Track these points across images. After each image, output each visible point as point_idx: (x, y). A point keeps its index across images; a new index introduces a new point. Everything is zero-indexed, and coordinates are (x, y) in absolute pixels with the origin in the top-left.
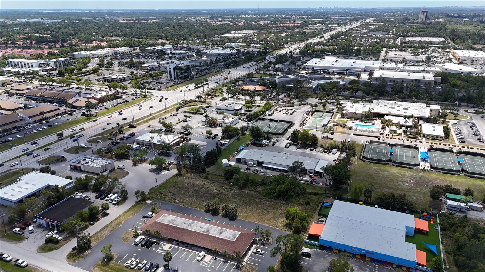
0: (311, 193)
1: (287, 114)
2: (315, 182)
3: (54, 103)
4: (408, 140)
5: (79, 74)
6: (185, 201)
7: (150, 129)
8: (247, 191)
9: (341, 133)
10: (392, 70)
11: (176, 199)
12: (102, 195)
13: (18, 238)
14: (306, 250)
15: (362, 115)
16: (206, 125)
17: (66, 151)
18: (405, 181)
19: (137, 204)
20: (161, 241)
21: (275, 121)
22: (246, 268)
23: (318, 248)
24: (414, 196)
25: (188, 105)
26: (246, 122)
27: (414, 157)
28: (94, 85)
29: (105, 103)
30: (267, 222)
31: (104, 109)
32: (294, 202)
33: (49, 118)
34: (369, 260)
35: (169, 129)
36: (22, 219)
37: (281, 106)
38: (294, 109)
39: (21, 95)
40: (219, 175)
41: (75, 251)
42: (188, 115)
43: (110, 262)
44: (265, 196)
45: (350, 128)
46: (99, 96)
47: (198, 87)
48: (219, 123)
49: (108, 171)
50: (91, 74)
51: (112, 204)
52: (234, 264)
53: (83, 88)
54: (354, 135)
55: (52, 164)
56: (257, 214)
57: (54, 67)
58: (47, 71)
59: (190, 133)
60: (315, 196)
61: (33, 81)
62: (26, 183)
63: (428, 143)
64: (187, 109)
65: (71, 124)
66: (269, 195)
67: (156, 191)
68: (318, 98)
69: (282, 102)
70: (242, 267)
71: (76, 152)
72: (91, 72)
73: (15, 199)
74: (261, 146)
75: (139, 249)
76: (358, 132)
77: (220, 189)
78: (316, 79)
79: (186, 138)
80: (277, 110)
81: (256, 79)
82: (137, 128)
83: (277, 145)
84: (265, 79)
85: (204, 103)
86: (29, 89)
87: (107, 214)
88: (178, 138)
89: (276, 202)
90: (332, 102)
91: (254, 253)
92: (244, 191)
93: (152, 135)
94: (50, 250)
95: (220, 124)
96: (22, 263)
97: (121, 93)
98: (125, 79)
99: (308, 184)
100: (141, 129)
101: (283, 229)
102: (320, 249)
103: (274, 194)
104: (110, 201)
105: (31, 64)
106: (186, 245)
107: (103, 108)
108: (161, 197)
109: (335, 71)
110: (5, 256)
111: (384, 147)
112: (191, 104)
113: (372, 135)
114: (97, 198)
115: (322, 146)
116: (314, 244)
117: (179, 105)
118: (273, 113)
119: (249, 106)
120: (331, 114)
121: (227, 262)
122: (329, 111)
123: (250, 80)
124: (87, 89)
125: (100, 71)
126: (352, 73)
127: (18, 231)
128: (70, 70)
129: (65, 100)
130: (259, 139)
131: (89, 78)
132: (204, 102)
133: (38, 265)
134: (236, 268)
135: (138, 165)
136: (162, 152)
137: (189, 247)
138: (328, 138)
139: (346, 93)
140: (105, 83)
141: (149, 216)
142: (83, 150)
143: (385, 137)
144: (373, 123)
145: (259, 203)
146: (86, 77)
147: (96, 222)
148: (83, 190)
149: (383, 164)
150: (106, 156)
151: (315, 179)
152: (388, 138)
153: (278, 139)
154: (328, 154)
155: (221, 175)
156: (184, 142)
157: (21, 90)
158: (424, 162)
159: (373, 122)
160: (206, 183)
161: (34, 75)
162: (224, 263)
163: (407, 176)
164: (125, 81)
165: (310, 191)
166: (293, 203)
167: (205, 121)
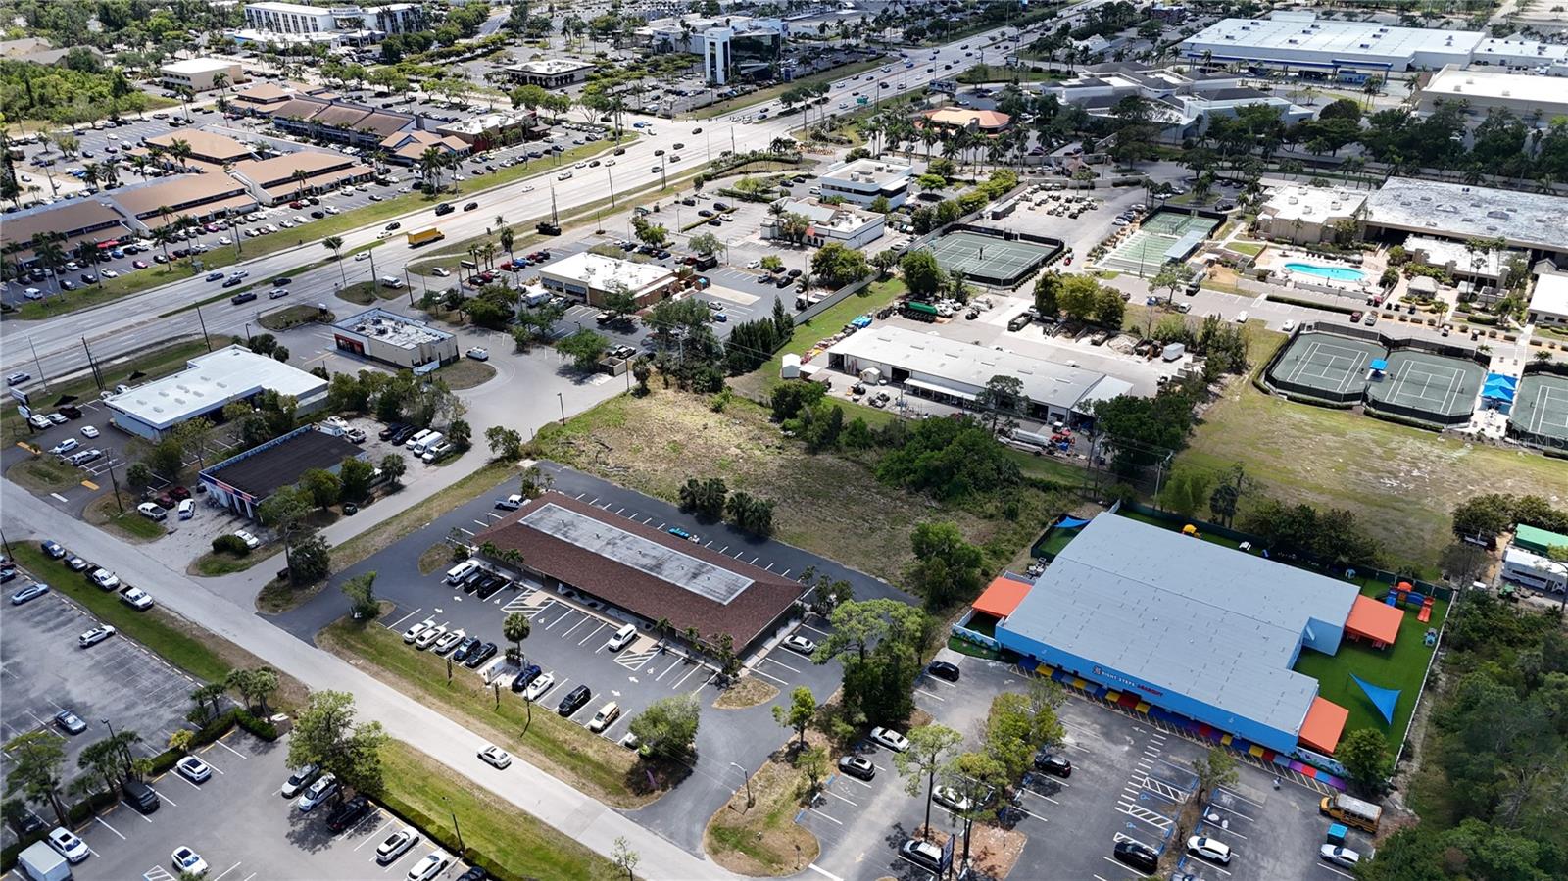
0: (1033, 484)
1: (1059, 214)
2: (1064, 448)
3: (349, 145)
4: (1464, 330)
5: (441, 55)
6: (631, 471)
7: (598, 241)
8: (830, 459)
9: (1225, 289)
10: (1518, 68)
11: (607, 465)
12: (400, 429)
13: (148, 529)
14: (948, 656)
15: (1325, 229)
16: (774, 238)
17: (340, 294)
18: (1389, 473)
19: (491, 468)
20: (525, 582)
21: (1009, 237)
22: (745, 687)
23: (993, 654)
24: (1401, 524)
25: (741, 169)
26: (909, 237)
27: (1462, 392)
28: (473, 94)
29: (493, 153)
30: (859, 558)
31: (484, 170)
32: (966, 506)
33: (321, 191)
34: (1146, 711)
35: (652, 246)
36: (172, 477)
37: (1049, 185)
38: (1089, 199)
39: (263, 117)
40: (761, 404)
41: (284, 584)
42: (728, 202)
43: (368, 625)
44: (881, 479)
45: (1263, 277)
46: (476, 129)
47: (793, 111)
48: (816, 235)
49: (436, 364)
50: (479, 56)
51: (421, 460)
52: (714, 672)
53: (442, 103)
54: (1270, 299)
55: (293, 329)
56: (836, 533)
57: (378, 33)
58: (357, 45)
59: (714, 264)
60: (1043, 494)
61: (304, 76)
62: (202, 378)
63: (1539, 344)
64: (731, 183)
65: (377, 213)
66: (892, 476)
67: (559, 433)
68: (1186, 164)
69: (1058, 173)
70: (736, 682)
71: (365, 298)
72: (479, 51)
73: (159, 420)
74: (929, 317)
75: (456, 598)
76: (1287, 291)
77: (749, 446)
78: (1206, 95)
79: (696, 278)
80: (1031, 200)
81: (996, 89)
82: (563, 235)
83: (982, 316)
84: (1028, 88)
85: (793, 166)
86: (287, 98)
87: (397, 488)
88: (671, 275)
89: (911, 500)
90: (1237, 181)
91: (786, 646)
92: (820, 457)
93: (596, 261)
94: (222, 571)
95: (820, 239)
96: (137, 597)
97: (546, 121)
98: (572, 76)
99: (1038, 454)
100: (575, 239)
101: (902, 585)
102: (997, 659)
103: (909, 475)
104: (416, 450)
105: (313, 19)
106: (592, 601)
107: (481, 167)
108: (565, 453)
109: (1290, 67)
110: (99, 573)
111: (1362, 348)
112: (751, 166)
113: (1332, 304)
114: (384, 438)
115: (1135, 332)
116: (982, 642)
117: (709, 171)
118: (1012, 208)
119: (933, 182)
120: (1215, 222)
121: (695, 664)
122: (1213, 210)
123: (977, 91)
124: (452, 106)
125: (508, 49)
126: (1354, 77)
127: (152, 510)
128: (418, 42)
129: (376, 136)
130: (931, 295)
131: (468, 69)
132: (796, 162)
133: (178, 610)
134: (716, 684)
135: (528, 352)
136: (610, 317)
137: (598, 608)
138: (1170, 306)
139: (1300, 149)
140: (508, 86)
141: (512, 505)
142: (389, 292)
143: (1380, 315)
144: (1355, 262)
145: (854, 500)
146: (459, 69)
147: (363, 507)
148: (355, 413)
149: (1333, 407)
150: (447, 316)
151: (1067, 440)
152: (1390, 317)
153: (992, 298)
154: (1149, 359)
155: (765, 402)
156: (687, 291)
157: (264, 102)
158: (1492, 410)
159: (1357, 257)
160: (711, 423)
161: (312, 54)
162: (686, 664)
163: (1404, 454)
164: (573, 83)
165: (1033, 477)
166: (963, 509)
167: (773, 226)
